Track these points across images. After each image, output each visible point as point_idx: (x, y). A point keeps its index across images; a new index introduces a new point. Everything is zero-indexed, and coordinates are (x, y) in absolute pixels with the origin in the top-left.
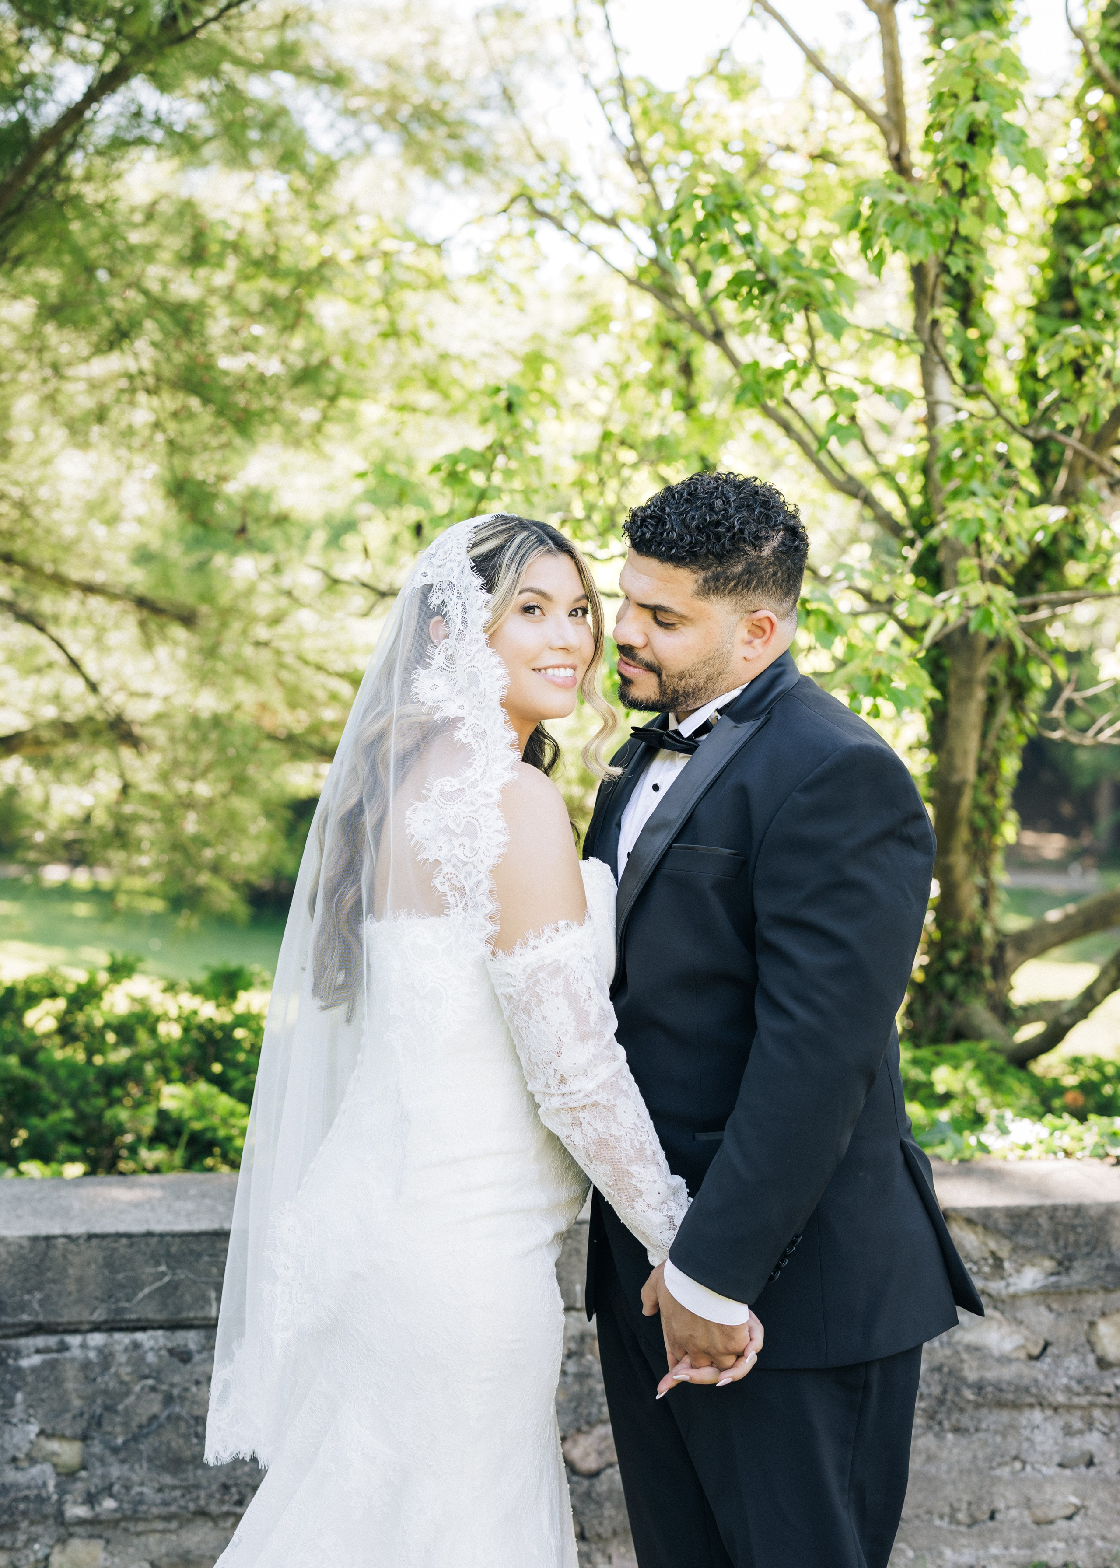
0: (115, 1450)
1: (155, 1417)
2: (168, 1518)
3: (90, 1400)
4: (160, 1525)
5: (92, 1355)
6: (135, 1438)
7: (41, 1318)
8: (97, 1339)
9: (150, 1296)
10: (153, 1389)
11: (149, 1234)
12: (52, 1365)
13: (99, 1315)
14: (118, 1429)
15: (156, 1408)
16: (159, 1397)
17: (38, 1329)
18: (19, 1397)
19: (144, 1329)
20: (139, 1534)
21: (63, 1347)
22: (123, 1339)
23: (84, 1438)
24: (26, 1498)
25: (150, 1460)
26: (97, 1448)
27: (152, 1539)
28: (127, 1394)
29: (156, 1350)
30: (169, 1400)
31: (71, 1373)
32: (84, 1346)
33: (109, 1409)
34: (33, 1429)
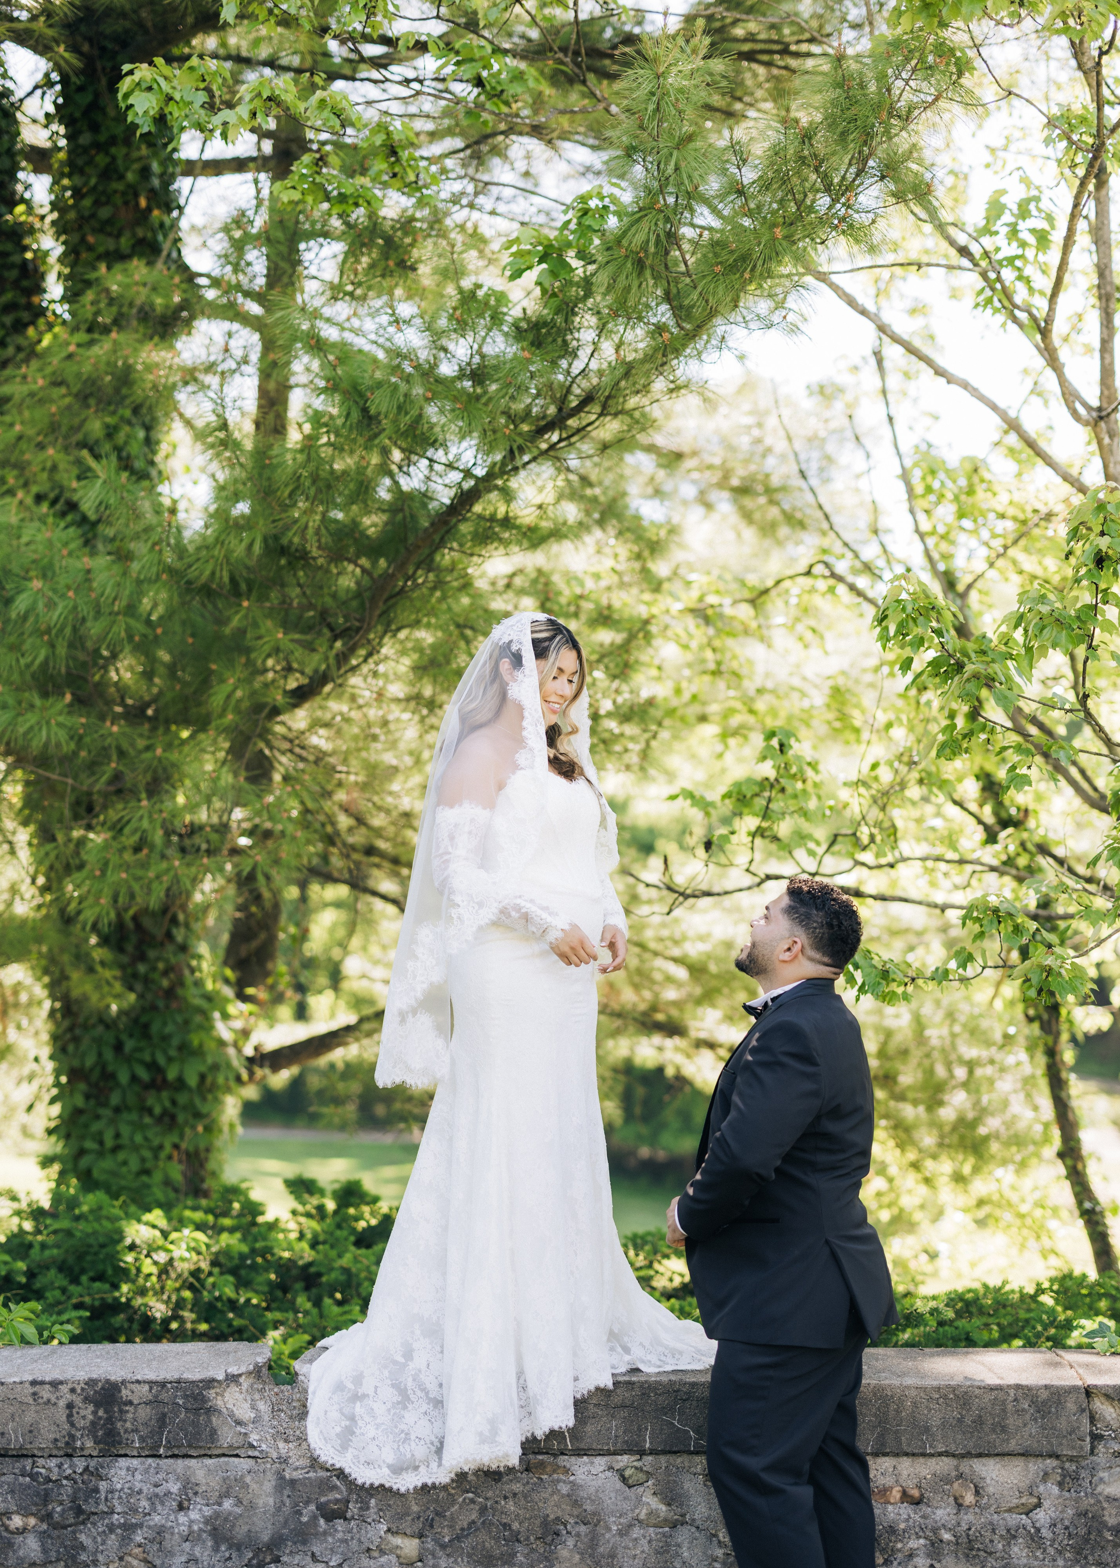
0: (443, 1547)
1: (473, 1523)
3: (425, 1506)
6: (458, 1538)
10: (472, 1501)
14: (446, 1530)
15: (474, 1516)
16: (476, 1507)
18: (373, 1502)
23: (421, 1536)
25: (469, 1556)
26: (430, 1545)
28: (453, 1502)
30: (483, 1510)
33: (439, 1514)
34: (383, 1527)
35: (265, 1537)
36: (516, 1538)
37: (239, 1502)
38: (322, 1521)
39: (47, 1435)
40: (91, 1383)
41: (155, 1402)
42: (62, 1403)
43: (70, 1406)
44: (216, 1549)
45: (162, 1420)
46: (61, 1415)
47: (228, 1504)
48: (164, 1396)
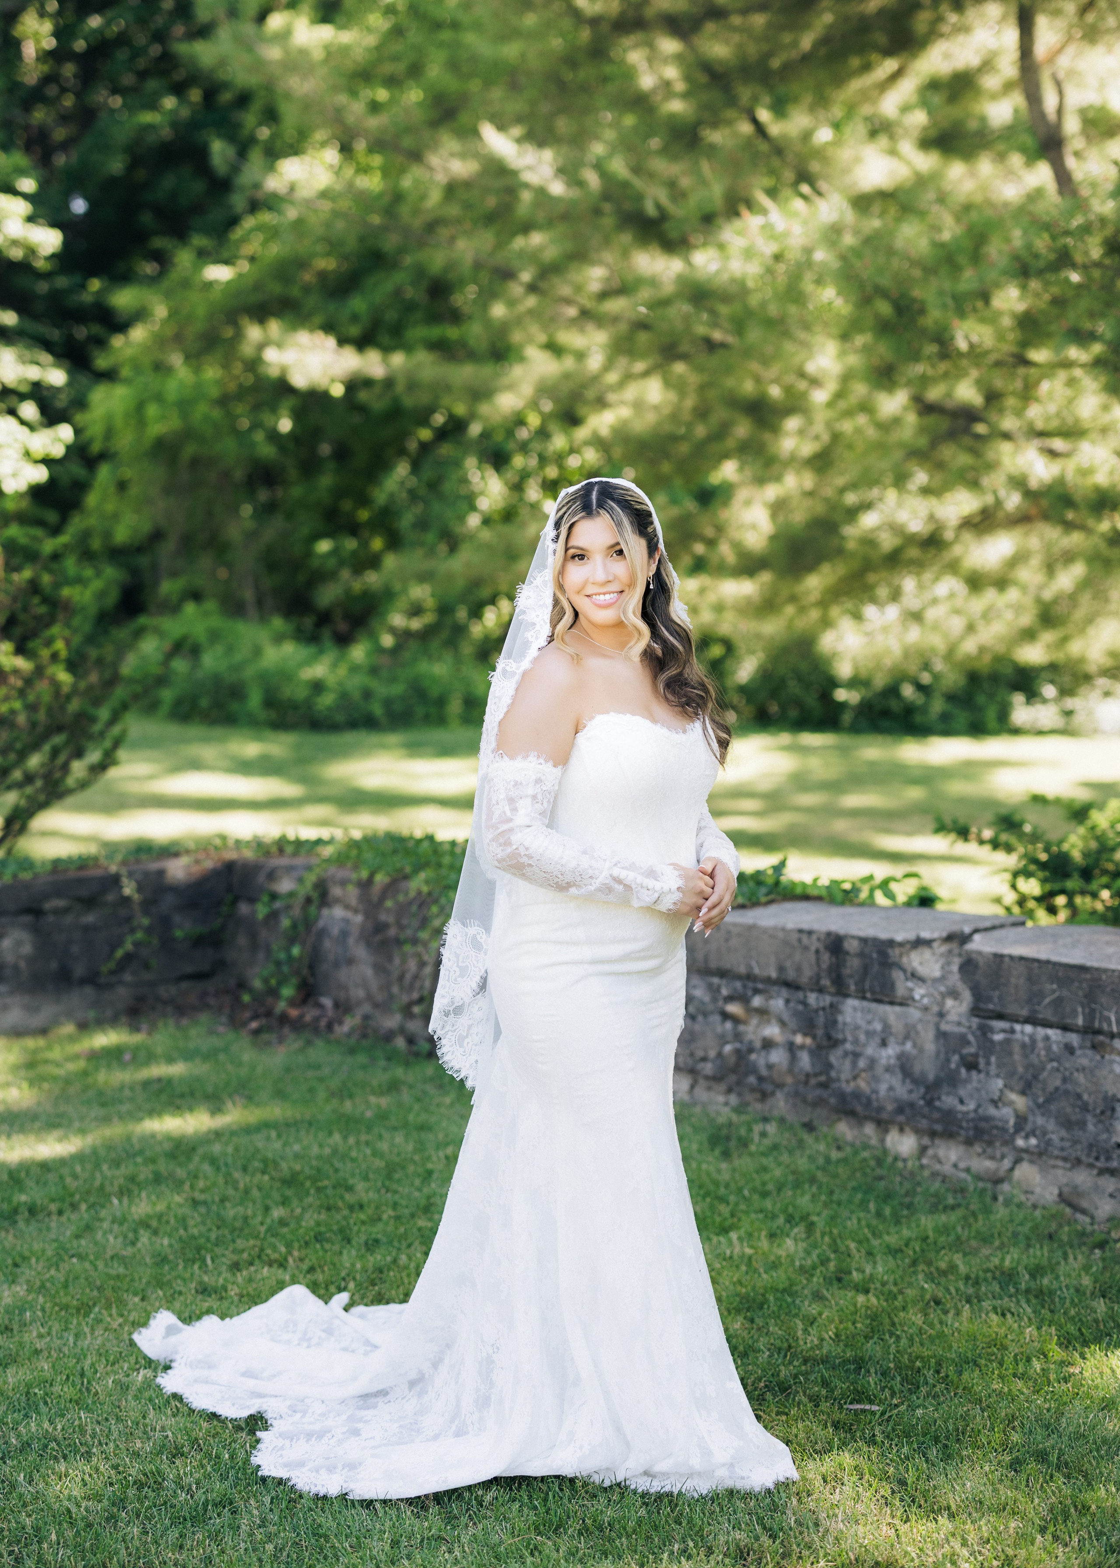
0: (1039, 1106)
1: (1057, 1089)
2: (1065, 1159)
3: (1027, 1068)
4: (1060, 1163)
5: (1027, 1039)
6: (1048, 1101)
7: (998, 1009)
8: (1028, 1028)
9: (1049, 1004)
10: (1058, 1070)
11: (1048, 962)
12: (1007, 1041)
13: (1024, 1012)
14: (1040, 1093)
15: (1058, 1083)
16: (1060, 1075)
17: (1000, 1017)
18: (993, 1059)
19: (1050, 1026)
20: (1054, 1167)
21: (1013, 1031)
22: (1041, 1031)
23: (1025, 1094)
24: (997, 1127)
25: (1056, 1118)
26: (1030, 1102)
27: (1060, 1172)
28: (1043, 1069)
29: (1058, 1043)
30: (1065, 1080)
31: (1016, 1049)
32: (1022, 1032)
33: (1035, 1077)
34: (1000, 1083)
35: (931, 1077)
36: (1085, 1108)
37: (915, 1045)
38: (963, 1071)
39: (808, 973)
40: (829, 934)
41: (861, 955)
42: (813, 948)
43: (817, 952)
44: (904, 1082)
45: (865, 969)
46: (812, 957)
47: (908, 1046)
48: (867, 950)
